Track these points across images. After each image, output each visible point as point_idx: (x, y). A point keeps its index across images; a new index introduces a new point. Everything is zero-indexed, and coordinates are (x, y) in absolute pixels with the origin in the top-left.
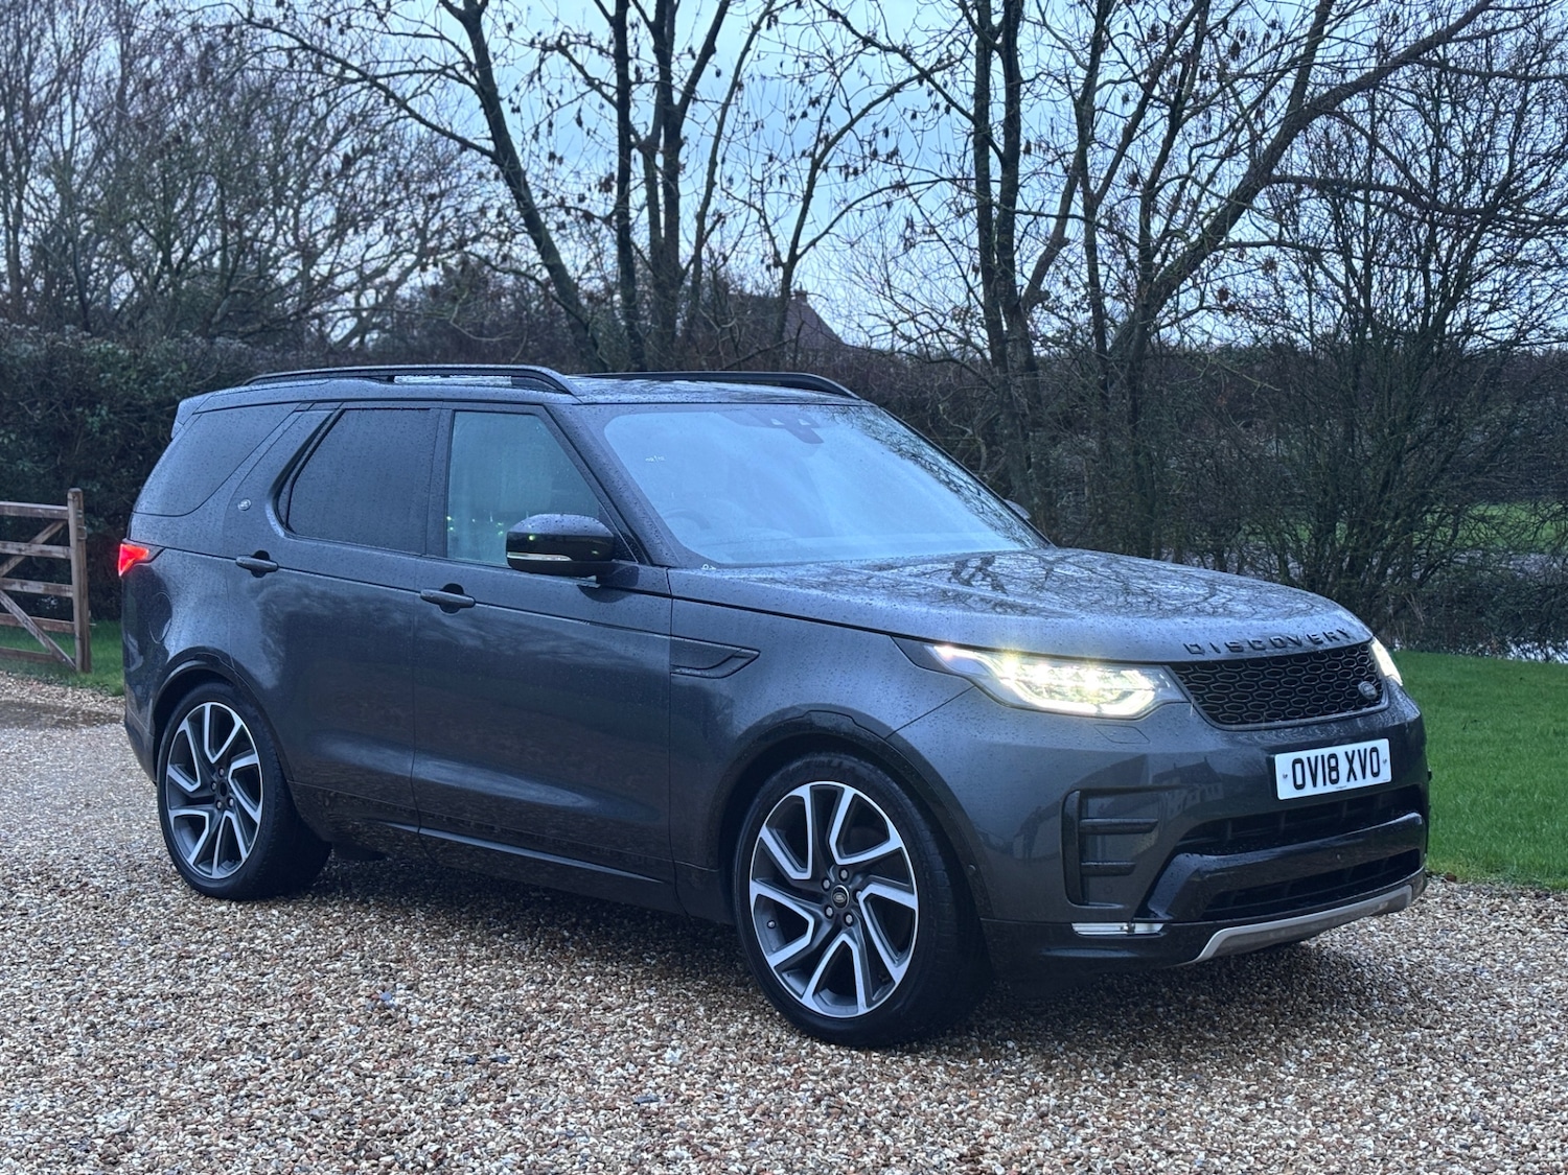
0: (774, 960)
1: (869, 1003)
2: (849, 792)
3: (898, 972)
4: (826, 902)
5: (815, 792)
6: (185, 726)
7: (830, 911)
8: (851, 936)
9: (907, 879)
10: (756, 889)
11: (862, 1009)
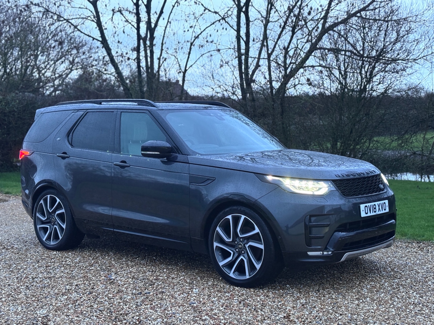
0: (221, 264)
1: (250, 275)
2: (243, 217)
3: (258, 266)
4: (236, 248)
5: (233, 217)
6: (42, 202)
7: (237, 250)
8: (244, 256)
9: (261, 240)
10: (216, 244)
11: (248, 277)
